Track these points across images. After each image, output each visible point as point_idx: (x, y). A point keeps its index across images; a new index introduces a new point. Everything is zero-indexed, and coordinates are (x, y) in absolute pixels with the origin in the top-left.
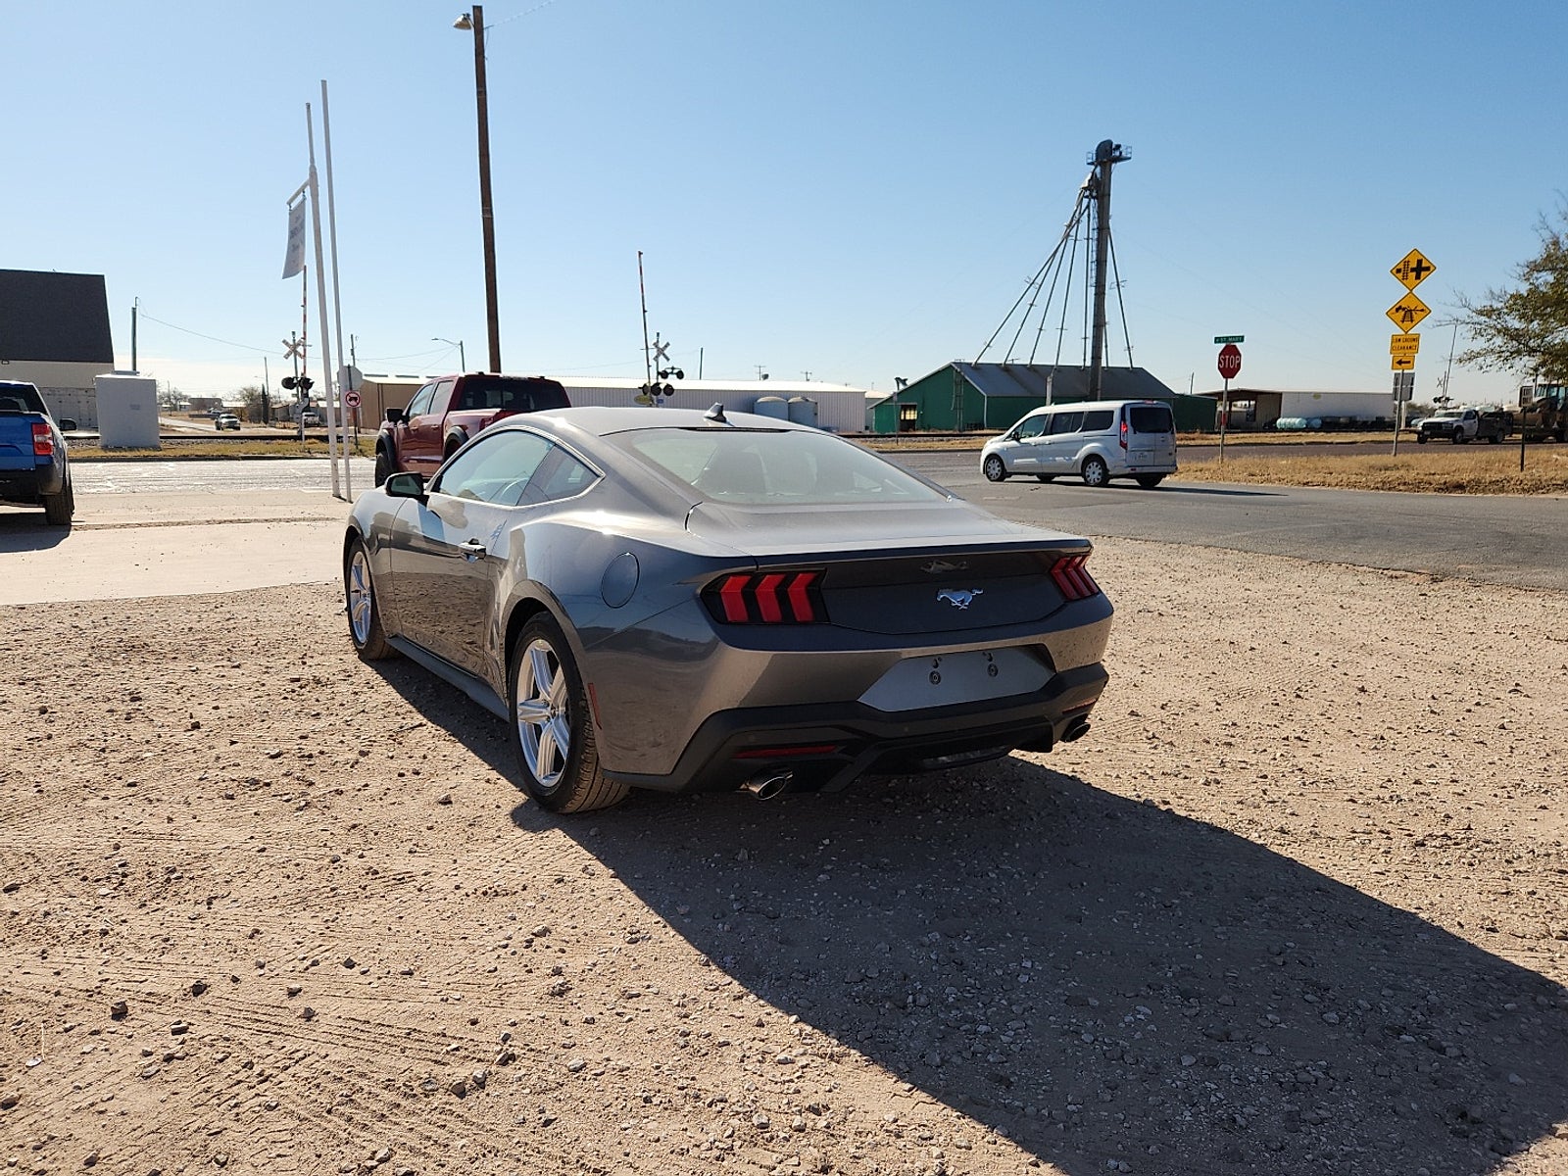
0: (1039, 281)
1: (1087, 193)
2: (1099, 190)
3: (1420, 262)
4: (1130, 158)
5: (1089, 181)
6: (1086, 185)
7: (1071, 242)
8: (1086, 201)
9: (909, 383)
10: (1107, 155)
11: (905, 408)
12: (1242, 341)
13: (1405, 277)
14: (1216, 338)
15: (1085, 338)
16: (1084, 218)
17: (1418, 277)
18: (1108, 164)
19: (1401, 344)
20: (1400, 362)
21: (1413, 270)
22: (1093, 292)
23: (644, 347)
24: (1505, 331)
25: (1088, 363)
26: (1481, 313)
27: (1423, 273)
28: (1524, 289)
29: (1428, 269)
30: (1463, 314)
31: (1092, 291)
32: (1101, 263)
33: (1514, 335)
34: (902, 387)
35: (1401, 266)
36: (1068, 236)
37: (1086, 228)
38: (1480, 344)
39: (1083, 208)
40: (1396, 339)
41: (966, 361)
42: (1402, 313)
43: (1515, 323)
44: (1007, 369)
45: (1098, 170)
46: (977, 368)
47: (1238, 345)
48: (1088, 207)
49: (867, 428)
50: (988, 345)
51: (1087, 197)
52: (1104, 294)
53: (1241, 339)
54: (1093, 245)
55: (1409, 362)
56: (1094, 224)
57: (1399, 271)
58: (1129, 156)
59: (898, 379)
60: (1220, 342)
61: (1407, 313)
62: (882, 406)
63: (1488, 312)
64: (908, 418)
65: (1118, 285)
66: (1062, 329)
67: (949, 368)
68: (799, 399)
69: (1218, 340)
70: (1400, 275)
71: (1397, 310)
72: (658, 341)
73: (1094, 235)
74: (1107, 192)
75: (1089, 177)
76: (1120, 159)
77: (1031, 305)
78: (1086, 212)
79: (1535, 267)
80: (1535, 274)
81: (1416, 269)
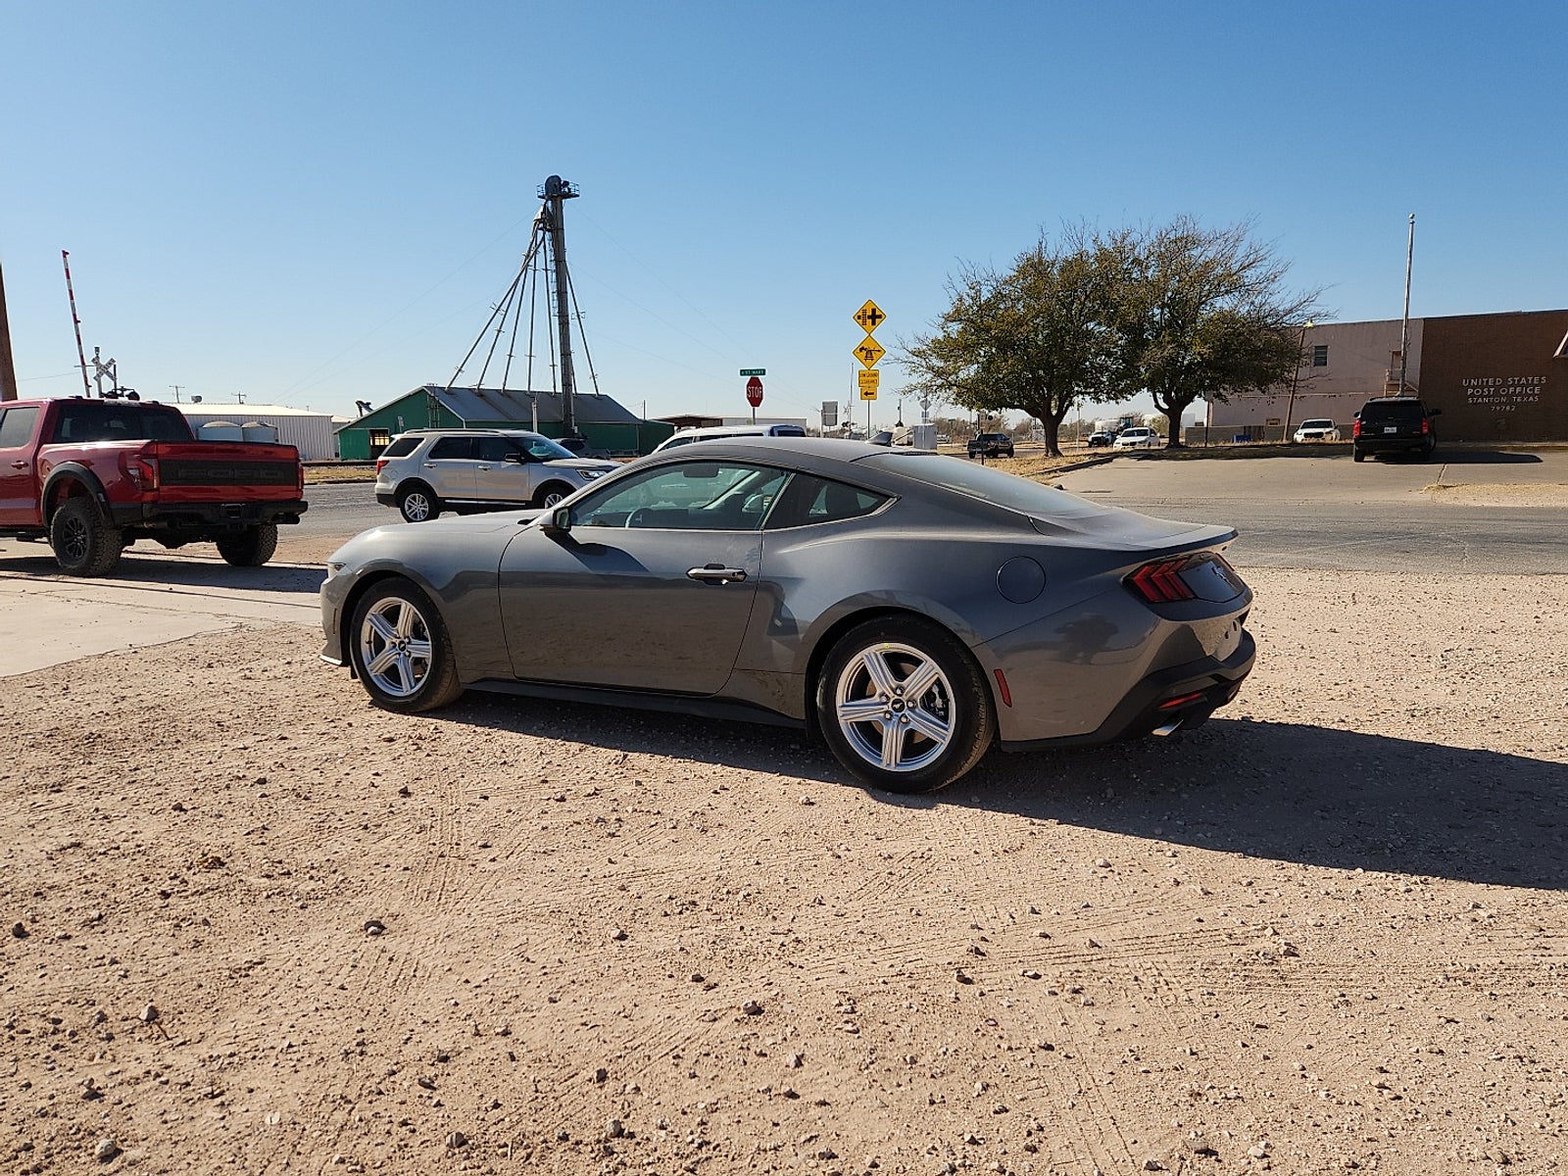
0: (504, 307)
1: (541, 225)
2: (551, 223)
3: (874, 311)
4: (578, 196)
5: (542, 214)
6: (540, 217)
7: (530, 272)
8: (540, 233)
9: (375, 407)
10: (557, 191)
11: (374, 433)
12: (764, 374)
13: (864, 323)
14: (741, 371)
15: (554, 366)
16: (541, 249)
17: (874, 323)
18: (559, 199)
19: (866, 378)
20: (866, 394)
21: (869, 317)
22: (557, 322)
23: (80, 364)
24: (931, 368)
25: (559, 389)
26: (913, 353)
27: (877, 320)
28: (940, 336)
29: (880, 317)
30: (903, 354)
31: (555, 321)
32: (561, 294)
33: (939, 373)
34: (365, 413)
35: (860, 314)
36: (526, 267)
37: (544, 258)
38: (915, 379)
39: (539, 241)
40: (862, 375)
41: (439, 386)
42: (864, 352)
43: (938, 363)
44: (480, 394)
45: (549, 204)
46: (451, 392)
47: (759, 377)
48: (543, 239)
49: (337, 455)
50: (460, 370)
51: (541, 229)
52: (568, 323)
53: (763, 372)
54: (553, 277)
55: (873, 394)
56: (550, 256)
57: (859, 317)
58: (577, 193)
59: (360, 403)
60: (745, 375)
61: (868, 353)
62: (346, 431)
63: (917, 353)
64: (377, 443)
65: (578, 316)
66: (531, 356)
67: (421, 392)
68: (254, 424)
69: (743, 373)
70: (860, 321)
71: (861, 350)
72: (98, 357)
73: (552, 266)
74: (560, 227)
75: (541, 210)
76: (569, 195)
77: (499, 331)
78: (543, 244)
79: (949, 319)
80: (949, 324)
81: (872, 317)
